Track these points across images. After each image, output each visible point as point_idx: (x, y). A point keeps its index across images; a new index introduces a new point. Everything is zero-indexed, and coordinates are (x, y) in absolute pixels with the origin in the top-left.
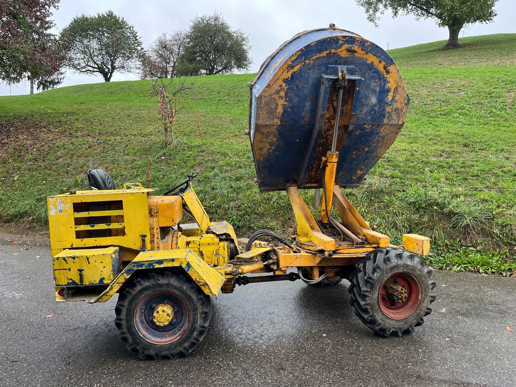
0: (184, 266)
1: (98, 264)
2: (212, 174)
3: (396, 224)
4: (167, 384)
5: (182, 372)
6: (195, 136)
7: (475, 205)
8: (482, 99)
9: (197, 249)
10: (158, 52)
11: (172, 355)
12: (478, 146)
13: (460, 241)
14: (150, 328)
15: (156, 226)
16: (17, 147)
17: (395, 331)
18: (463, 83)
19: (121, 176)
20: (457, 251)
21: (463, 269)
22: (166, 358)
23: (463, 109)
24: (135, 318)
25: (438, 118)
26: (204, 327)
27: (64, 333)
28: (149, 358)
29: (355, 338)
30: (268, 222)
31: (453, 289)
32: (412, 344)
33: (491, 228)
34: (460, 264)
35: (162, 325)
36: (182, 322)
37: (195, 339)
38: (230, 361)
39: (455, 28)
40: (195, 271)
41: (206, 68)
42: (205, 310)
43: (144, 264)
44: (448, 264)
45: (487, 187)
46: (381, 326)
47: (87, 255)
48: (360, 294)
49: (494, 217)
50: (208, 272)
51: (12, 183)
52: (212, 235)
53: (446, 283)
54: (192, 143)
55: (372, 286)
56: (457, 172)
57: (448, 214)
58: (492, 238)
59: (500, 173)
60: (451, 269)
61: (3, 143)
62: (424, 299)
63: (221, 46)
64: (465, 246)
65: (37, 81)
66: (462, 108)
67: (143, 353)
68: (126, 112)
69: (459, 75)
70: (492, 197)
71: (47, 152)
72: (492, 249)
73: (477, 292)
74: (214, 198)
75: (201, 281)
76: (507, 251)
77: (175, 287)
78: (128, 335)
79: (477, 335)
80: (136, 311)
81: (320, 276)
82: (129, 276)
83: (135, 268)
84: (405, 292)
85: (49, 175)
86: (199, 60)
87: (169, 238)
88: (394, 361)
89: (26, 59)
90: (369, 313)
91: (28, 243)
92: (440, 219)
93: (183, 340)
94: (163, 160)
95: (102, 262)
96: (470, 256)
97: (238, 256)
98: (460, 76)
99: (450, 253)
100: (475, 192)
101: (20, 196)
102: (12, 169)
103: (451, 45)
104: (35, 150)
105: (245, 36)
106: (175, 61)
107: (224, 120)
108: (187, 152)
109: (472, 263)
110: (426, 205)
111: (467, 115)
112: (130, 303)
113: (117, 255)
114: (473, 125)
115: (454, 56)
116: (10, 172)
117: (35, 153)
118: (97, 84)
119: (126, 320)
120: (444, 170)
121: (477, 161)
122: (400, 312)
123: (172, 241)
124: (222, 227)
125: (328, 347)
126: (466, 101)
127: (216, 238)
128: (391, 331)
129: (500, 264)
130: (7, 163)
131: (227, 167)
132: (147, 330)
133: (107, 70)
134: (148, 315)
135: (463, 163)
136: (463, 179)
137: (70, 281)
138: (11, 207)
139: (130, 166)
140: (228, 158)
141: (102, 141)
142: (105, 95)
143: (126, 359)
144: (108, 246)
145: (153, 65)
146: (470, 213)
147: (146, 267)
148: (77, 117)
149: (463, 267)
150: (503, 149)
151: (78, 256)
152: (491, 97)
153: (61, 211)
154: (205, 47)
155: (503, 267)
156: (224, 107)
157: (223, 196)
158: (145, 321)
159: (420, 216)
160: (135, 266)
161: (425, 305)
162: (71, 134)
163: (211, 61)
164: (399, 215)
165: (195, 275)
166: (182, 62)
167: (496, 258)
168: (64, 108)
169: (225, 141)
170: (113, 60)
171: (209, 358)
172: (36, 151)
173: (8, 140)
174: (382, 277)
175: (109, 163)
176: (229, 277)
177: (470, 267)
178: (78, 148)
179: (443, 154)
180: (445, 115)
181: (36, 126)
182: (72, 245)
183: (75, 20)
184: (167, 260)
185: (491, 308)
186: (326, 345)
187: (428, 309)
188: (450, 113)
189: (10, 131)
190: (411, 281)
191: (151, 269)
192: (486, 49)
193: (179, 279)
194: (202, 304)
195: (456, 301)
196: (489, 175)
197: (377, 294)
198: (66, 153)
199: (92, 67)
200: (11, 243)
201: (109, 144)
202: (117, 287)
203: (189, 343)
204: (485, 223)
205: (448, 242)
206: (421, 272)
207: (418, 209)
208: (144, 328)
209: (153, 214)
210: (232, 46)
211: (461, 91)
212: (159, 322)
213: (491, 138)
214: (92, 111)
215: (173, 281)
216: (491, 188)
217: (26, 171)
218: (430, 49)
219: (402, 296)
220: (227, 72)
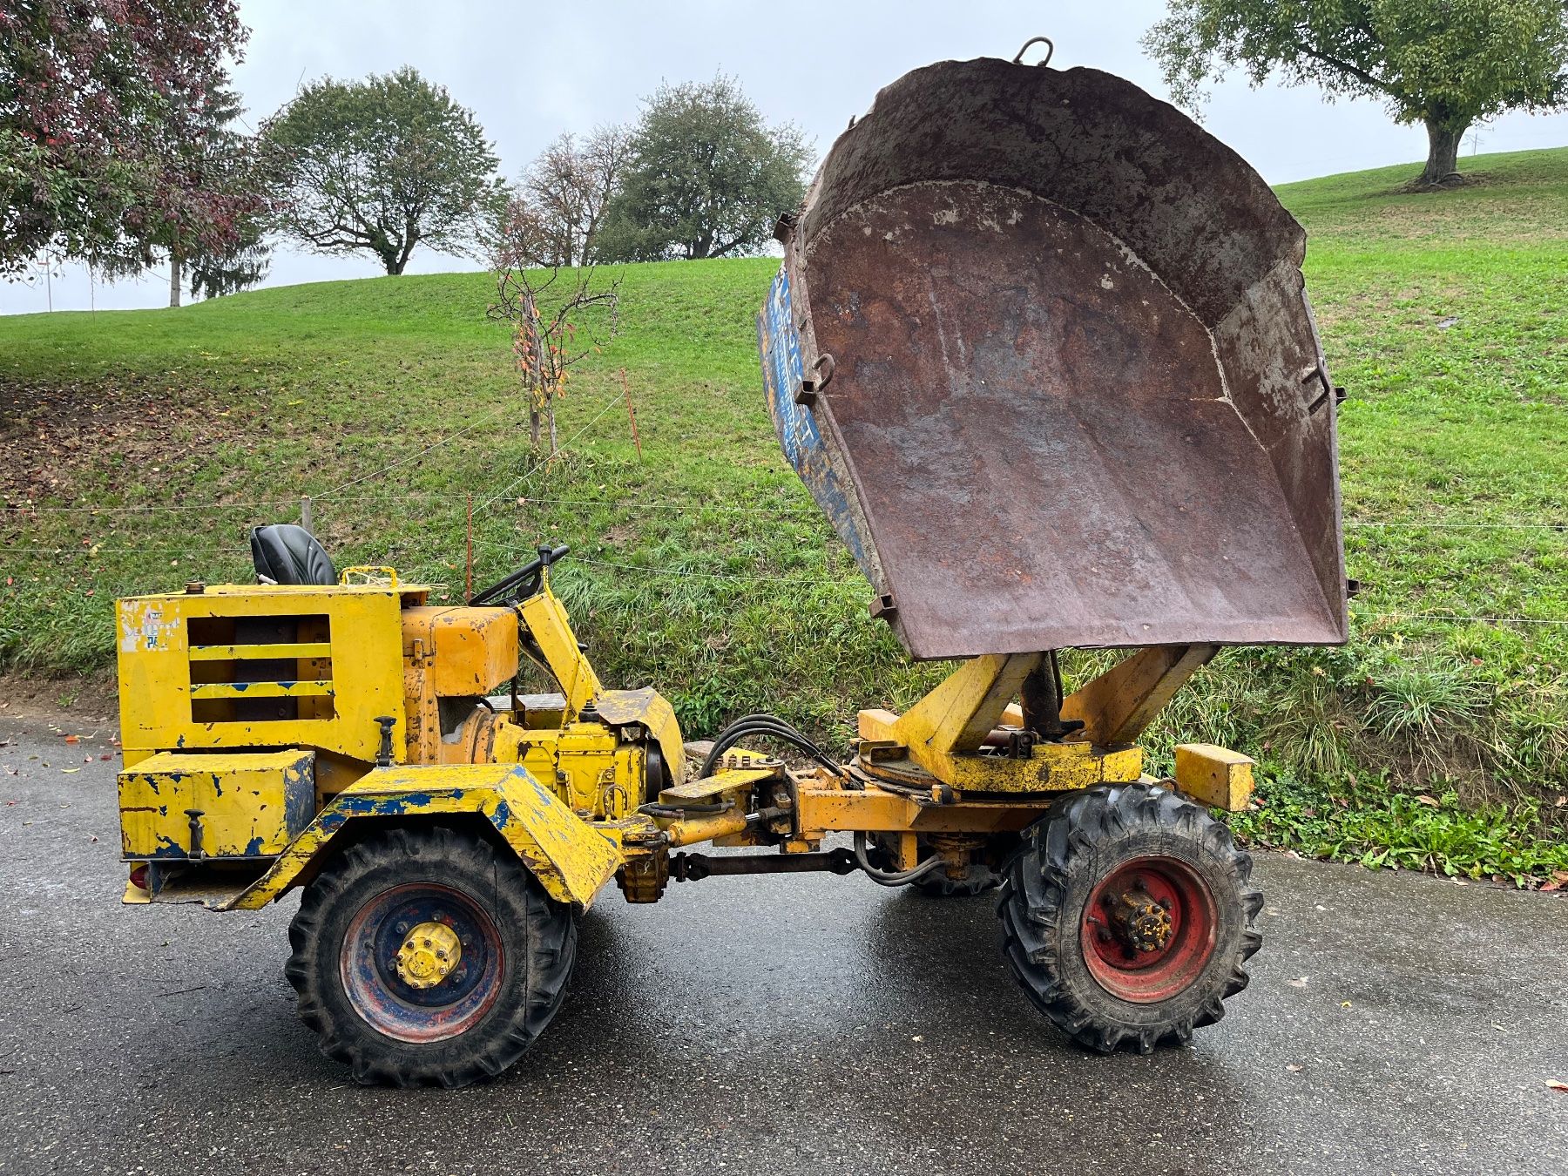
0: (490, 811)
1: (245, 797)
2: (658, 551)
3: (1196, 715)
4: (419, 1159)
5: (470, 1125)
6: (624, 437)
7: (1443, 666)
8: (1506, 344)
9: (550, 767)
10: (545, 190)
11: (450, 1074)
12: (1472, 487)
13: (1389, 776)
14: (390, 995)
15: (427, 693)
16: (107, 461)
17: (1131, 1038)
18: (1451, 293)
19: (395, 550)
20: (1381, 806)
21: (1392, 863)
22: (431, 1082)
23: (1442, 374)
24: (345, 963)
25: (1365, 398)
26: (546, 996)
27: (158, 1001)
28: (384, 1081)
29: (1008, 1051)
30: (812, 700)
31: (1347, 919)
32: (1178, 1079)
33: (1488, 740)
34: (1386, 847)
35: (421, 984)
36: (484, 979)
37: (518, 1031)
38: (619, 1102)
39: (1447, 127)
40: (523, 828)
41: (687, 237)
42: (551, 945)
43: (373, 803)
44: (1349, 844)
45: (1486, 613)
46: (1088, 1020)
47: (214, 769)
48: (1024, 920)
49: (1497, 705)
50: (567, 833)
51: (81, 563)
52: (597, 728)
53: (1331, 901)
54: (608, 457)
55: (1062, 899)
56: (1399, 565)
57: (1355, 691)
58: (1490, 768)
59: (1530, 571)
60: (1355, 861)
61: (68, 448)
62: (1225, 943)
63: (732, 174)
64: (1405, 791)
65: (191, 272)
66: (1440, 371)
67: (365, 1065)
68: (430, 364)
69: (1441, 270)
70: (1498, 645)
71: (189, 478)
72: (1486, 804)
73: (1421, 933)
74: (658, 623)
75: (538, 858)
76: (1535, 809)
77: (462, 874)
78: (322, 1012)
79: (1389, 1060)
80: (349, 942)
81: (920, 862)
82: (331, 835)
83: (349, 814)
84: (1165, 920)
85: (189, 544)
86: (664, 216)
87: (467, 730)
88: (1110, 1124)
89: (143, 205)
90: (1050, 977)
91: (113, 739)
92: (1330, 706)
93: (484, 1032)
94: (519, 507)
95: (257, 793)
96: (1419, 822)
97: (670, 791)
98: (1444, 274)
99: (1359, 811)
100: (1446, 626)
101: (101, 603)
102: (85, 523)
103: (1435, 178)
104: (157, 469)
105: (803, 144)
106: (595, 216)
107: (713, 392)
108: (593, 485)
109: (1422, 844)
110: (1290, 663)
111: (1452, 390)
112: (332, 916)
113: (305, 773)
114: (1469, 421)
115: (1442, 212)
116: (79, 531)
117: (155, 478)
118: (360, 282)
119: (319, 965)
120: (1358, 558)
121: (1462, 533)
122: (1149, 981)
123: (476, 739)
124: (632, 706)
125: (919, 1076)
126: (1455, 349)
127: (607, 737)
128: (1119, 1036)
129: (1509, 849)
130: (73, 504)
131: (706, 531)
132: (380, 999)
133: (393, 241)
134: (385, 955)
135: (1418, 537)
136: (1414, 587)
137: (165, 845)
138: (74, 633)
139: (422, 522)
140: (709, 505)
141: (350, 448)
142: (379, 313)
143: (320, 1081)
144: (285, 748)
145: (531, 227)
146: (1424, 691)
147: (379, 810)
148: (288, 376)
149: (1393, 854)
150: (1549, 498)
151: (188, 772)
152: (1534, 337)
153: (153, 641)
154: (686, 176)
155: (1517, 861)
156: (719, 356)
157: (685, 618)
158: (374, 972)
159: (1272, 695)
160: (346, 807)
161: (1227, 960)
162: (264, 426)
163: (702, 217)
164: (1208, 690)
165: (520, 840)
166: (616, 219)
167: (1497, 832)
168: (256, 349)
169: (707, 455)
170: (413, 212)
171: (559, 1091)
172: (161, 472)
173: (81, 440)
174: (1092, 870)
175: (365, 513)
176: (636, 851)
177: (1415, 857)
178: (279, 466)
179: (1359, 507)
180: (1385, 389)
181: (166, 401)
182: (181, 740)
183: (306, 93)
184: (440, 791)
185: (1453, 981)
186: (915, 1069)
187: (1237, 974)
188: (1401, 385)
189: (91, 414)
190: (1185, 886)
191: (393, 817)
192: (1542, 191)
193: (474, 849)
194: (543, 926)
195: (1347, 957)
196: (1495, 577)
197: (1077, 923)
198: (243, 480)
199: (352, 231)
200: (63, 738)
201: (370, 457)
202: (291, 868)
203: (500, 1042)
204: (1468, 723)
205: (1352, 777)
206: (1216, 859)
207: (1265, 674)
208: (371, 990)
209: (419, 656)
210: (764, 177)
211: (1441, 318)
212: (413, 975)
213: (1518, 463)
214: (335, 359)
215: (458, 855)
216: (1496, 617)
217: (127, 529)
218: (1370, 190)
219: (1156, 932)
220: (748, 251)
